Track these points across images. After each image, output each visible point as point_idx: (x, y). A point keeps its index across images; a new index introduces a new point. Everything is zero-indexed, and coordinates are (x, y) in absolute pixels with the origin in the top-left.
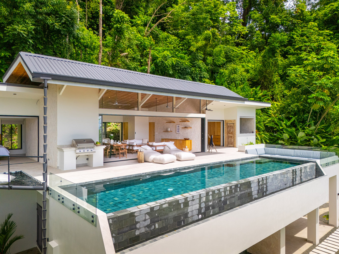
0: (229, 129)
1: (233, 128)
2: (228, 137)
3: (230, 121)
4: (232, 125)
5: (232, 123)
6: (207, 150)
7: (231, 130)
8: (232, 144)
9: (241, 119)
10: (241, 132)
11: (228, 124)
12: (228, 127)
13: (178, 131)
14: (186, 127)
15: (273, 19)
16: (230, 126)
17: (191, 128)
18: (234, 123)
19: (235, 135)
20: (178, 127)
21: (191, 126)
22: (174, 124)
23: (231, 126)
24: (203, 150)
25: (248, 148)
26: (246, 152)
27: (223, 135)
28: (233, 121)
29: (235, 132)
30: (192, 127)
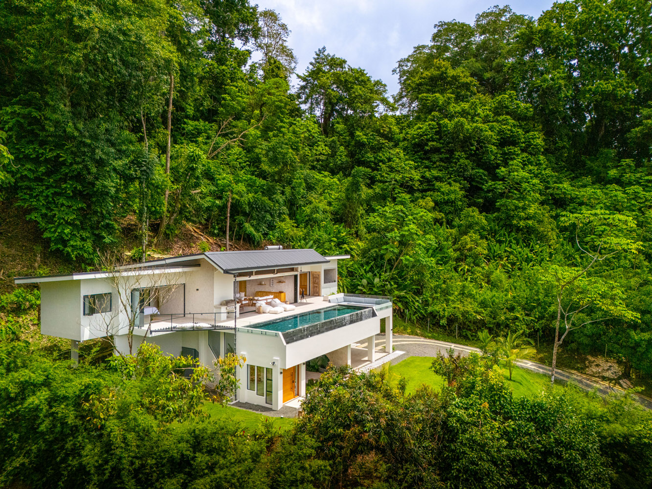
0: (314, 280)
1: (318, 279)
2: (314, 287)
3: (316, 272)
4: (317, 276)
5: (317, 274)
6: (299, 301)
7: (317, 281)
8: (317, 293)
9: (325, 271)
10: (325, 282)
11: (313, 275)
12: (314, 278)
13: (272, 285)
14: (280, 282)
15: (359, 136)
16: (315, 277)
17: (285, 282)
18: (319, 274)
19: (320, 285)
20: (273, 281)
24: (296, 301)
25: (330, 298)
26: (329, 301)
27: (309, 285)
28: (318, 272)
29: (320, 282)
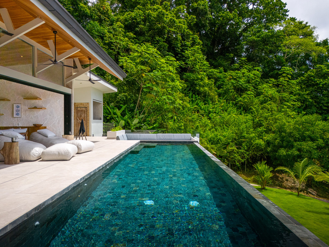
0: (79, 114)
1: (86, 113)
3: (81, 104)
4: (84, 109)
5: (83, 106)
7: (83, 116)
9: (93, 103)
11: (78, 108)
13: (17, 114)
14: (35, 108)
17: (45, 109)
18: (87, 106)
19: (88, 121)
20: (18, 107)
21: (44, 106)
22: (9, 104)
23: (82, 111)
25: (118, 134)
26: (118, 139)
28: (85, 104)
29: (88, 118)
30: (47, 107)
